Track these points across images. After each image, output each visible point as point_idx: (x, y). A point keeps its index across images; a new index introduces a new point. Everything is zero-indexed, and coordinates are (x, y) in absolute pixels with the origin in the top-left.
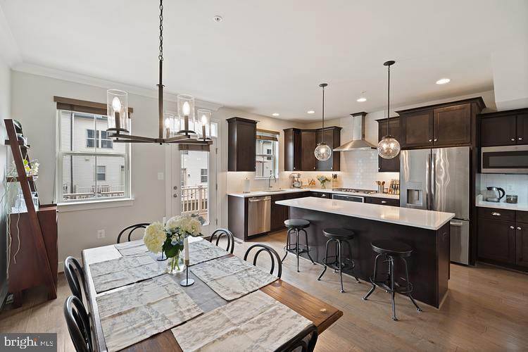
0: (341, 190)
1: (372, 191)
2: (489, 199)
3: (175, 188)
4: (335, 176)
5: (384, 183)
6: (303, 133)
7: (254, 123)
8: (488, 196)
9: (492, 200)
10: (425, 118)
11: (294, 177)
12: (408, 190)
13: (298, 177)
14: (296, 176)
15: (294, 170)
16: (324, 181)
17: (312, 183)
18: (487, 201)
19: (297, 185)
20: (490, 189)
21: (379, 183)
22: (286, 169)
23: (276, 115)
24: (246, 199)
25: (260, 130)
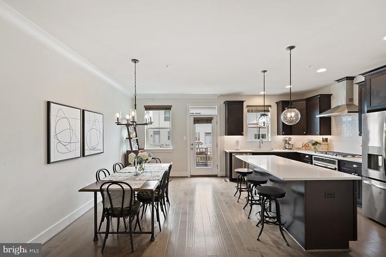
3: (192, 144)
7: (242, 102)
12: (369, 155)
13: (290, 140)
14: (287, 139)
15: (283, 135)
17: (306, 146)
19: (288, 147)
23: (263, 93)
24: (231, 154)
25: (248, 106)
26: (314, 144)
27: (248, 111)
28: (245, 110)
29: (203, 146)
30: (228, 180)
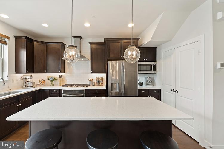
0: (67, 85)
4: (61, 77)
5: (93, 79)
10: (119, 44)
11: (26, 79)
12: (112, 83)
13: (31, 78)
14: (29, 77)
15: (27, 73)
16: (55, 79)
17: (43, 82)
19: (29, 85)
21: (90, 80)
22: (18, 71)
23: (5, 16)
26: (53, 80)
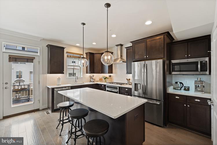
0: (112, 83)
1: (125, 83)
2: (176, 88)
3: (6, 83)
4: (110, 76)
5: (129, 79)
6: (95, 55)
7: (63, 48)
8: (176, 87)
9: (177, 89)
10: (143, 44)
12: (135, 84)
14: (92, 76)
15: (90, 73)
16: (106, 78)
18: (175, 89)
19: (92, 81)
20: (176, 83)
21: (127, 79)
23: (78, 45)
24: (53, 89)
25: (67, 52)
26: (105, 79)
27: (68, 56)
28: (65, 55)
29: (25, 83)
30: (50, 111)
